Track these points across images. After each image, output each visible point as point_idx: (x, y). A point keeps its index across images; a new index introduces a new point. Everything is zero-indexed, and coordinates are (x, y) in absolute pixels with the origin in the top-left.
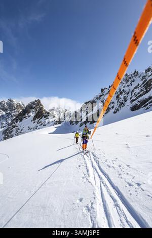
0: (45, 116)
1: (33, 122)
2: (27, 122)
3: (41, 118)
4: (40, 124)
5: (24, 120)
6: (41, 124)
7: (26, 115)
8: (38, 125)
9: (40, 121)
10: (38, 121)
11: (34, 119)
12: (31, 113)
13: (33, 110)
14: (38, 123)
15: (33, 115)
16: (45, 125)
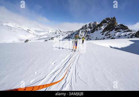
0: (116, 29)
1: (102, 33)
2: (97, 33)
3: (112, 31)
4: (108, 36)
5: (95, 32)
6: (110, 37)
7: (98, 28)
8: (106, 37)
9: (109, 33)
10: (107, 33)
11: (104, 31)
12: (103, 26)
13: (106, 24)
14: (106, 35)
15: (104, 28)
16: (114, 38)
